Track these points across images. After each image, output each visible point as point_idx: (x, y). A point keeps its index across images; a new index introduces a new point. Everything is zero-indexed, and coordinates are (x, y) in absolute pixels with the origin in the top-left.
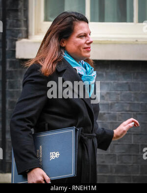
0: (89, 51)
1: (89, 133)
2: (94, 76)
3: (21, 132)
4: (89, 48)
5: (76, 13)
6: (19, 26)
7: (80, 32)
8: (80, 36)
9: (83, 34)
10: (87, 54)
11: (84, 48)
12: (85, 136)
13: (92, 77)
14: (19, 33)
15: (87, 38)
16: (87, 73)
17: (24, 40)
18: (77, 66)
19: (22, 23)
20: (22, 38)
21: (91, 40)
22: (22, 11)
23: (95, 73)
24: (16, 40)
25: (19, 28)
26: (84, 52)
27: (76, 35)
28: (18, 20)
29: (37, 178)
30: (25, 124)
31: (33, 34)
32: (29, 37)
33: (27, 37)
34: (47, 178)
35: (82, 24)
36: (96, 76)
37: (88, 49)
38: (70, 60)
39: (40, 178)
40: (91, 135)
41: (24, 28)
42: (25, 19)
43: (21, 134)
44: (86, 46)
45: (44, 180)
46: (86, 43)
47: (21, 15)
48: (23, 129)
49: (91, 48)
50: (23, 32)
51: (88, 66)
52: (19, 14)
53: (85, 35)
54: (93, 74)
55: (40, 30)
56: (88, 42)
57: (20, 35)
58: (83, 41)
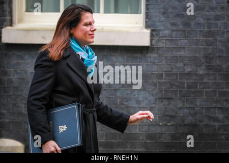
0: (93, 38)
1: (90, 108)
2: (94, 60)
3: (37, 110)
4: (93, 34)
5: (83, 5)
6: (5, 16)
7: (86, 21)
8: (86, 25)
9: (88, 23)
10: (91, 40)
11: (90, 35)
12: (87, 111)
13: (92, 62)
14: (5, 22)
15: (92, 26)
16: (89, 57)
17: (9, 28)
18: (81, 51)
19: (7, 13)
20: (6, 26)
21: (95, 28)
22: (7, 3)
23: (95, 58)
24: (2, 28)
25: (3, 18)
26: (89, 38)
27: (83, 23)
28: (4, 11)
29: (50, 149)
30: (40, 104)
31: (16, 22)
32: (13, 25)
33: (11, 25)
34: (59, 149)
35: (88, 14)
36: (96, 61)
37: (92, 36)
38: (75, 46)
39: (53, 149)
40: (92, 110)
41: (8, 18)
42: (10, 10)
43: (37, 112)
44: (91, 33)
45: (56, 151)
46: (90, 30)
47: (6, 6)
48: (38, 107)
49: (95, 35)
50: (8, 21)
51: (91, 51)
52: (5, 6)
53: (90, 24)
54: (94, 59)
55: (22, 19)
56: (92, 29)
57: (6, 23)
58: (88, 28)
